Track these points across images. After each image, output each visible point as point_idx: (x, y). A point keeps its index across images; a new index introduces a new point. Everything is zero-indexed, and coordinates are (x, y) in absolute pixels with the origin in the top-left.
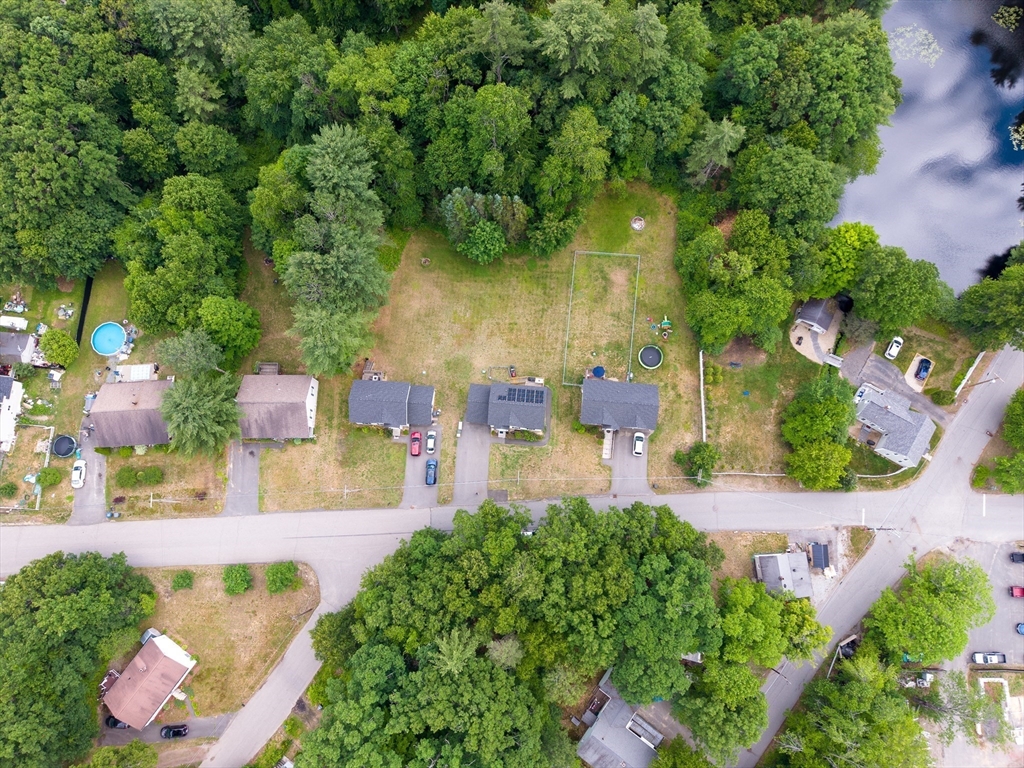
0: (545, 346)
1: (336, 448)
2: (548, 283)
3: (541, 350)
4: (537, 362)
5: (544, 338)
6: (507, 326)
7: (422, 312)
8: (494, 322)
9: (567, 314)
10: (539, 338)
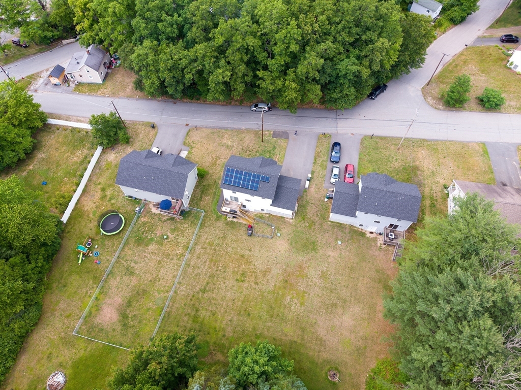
0: (212, 252)
1: (424, 179)
2: (190, 322)
3: (217, 248)
4: (224, 238)
5: (211, 260)
6: (247, 279)
7: (339, 310)
8: (260, 286)
9: (179, 283)
10: (216, 261)
